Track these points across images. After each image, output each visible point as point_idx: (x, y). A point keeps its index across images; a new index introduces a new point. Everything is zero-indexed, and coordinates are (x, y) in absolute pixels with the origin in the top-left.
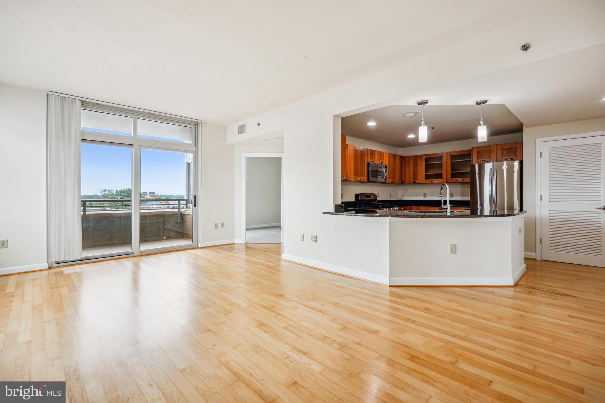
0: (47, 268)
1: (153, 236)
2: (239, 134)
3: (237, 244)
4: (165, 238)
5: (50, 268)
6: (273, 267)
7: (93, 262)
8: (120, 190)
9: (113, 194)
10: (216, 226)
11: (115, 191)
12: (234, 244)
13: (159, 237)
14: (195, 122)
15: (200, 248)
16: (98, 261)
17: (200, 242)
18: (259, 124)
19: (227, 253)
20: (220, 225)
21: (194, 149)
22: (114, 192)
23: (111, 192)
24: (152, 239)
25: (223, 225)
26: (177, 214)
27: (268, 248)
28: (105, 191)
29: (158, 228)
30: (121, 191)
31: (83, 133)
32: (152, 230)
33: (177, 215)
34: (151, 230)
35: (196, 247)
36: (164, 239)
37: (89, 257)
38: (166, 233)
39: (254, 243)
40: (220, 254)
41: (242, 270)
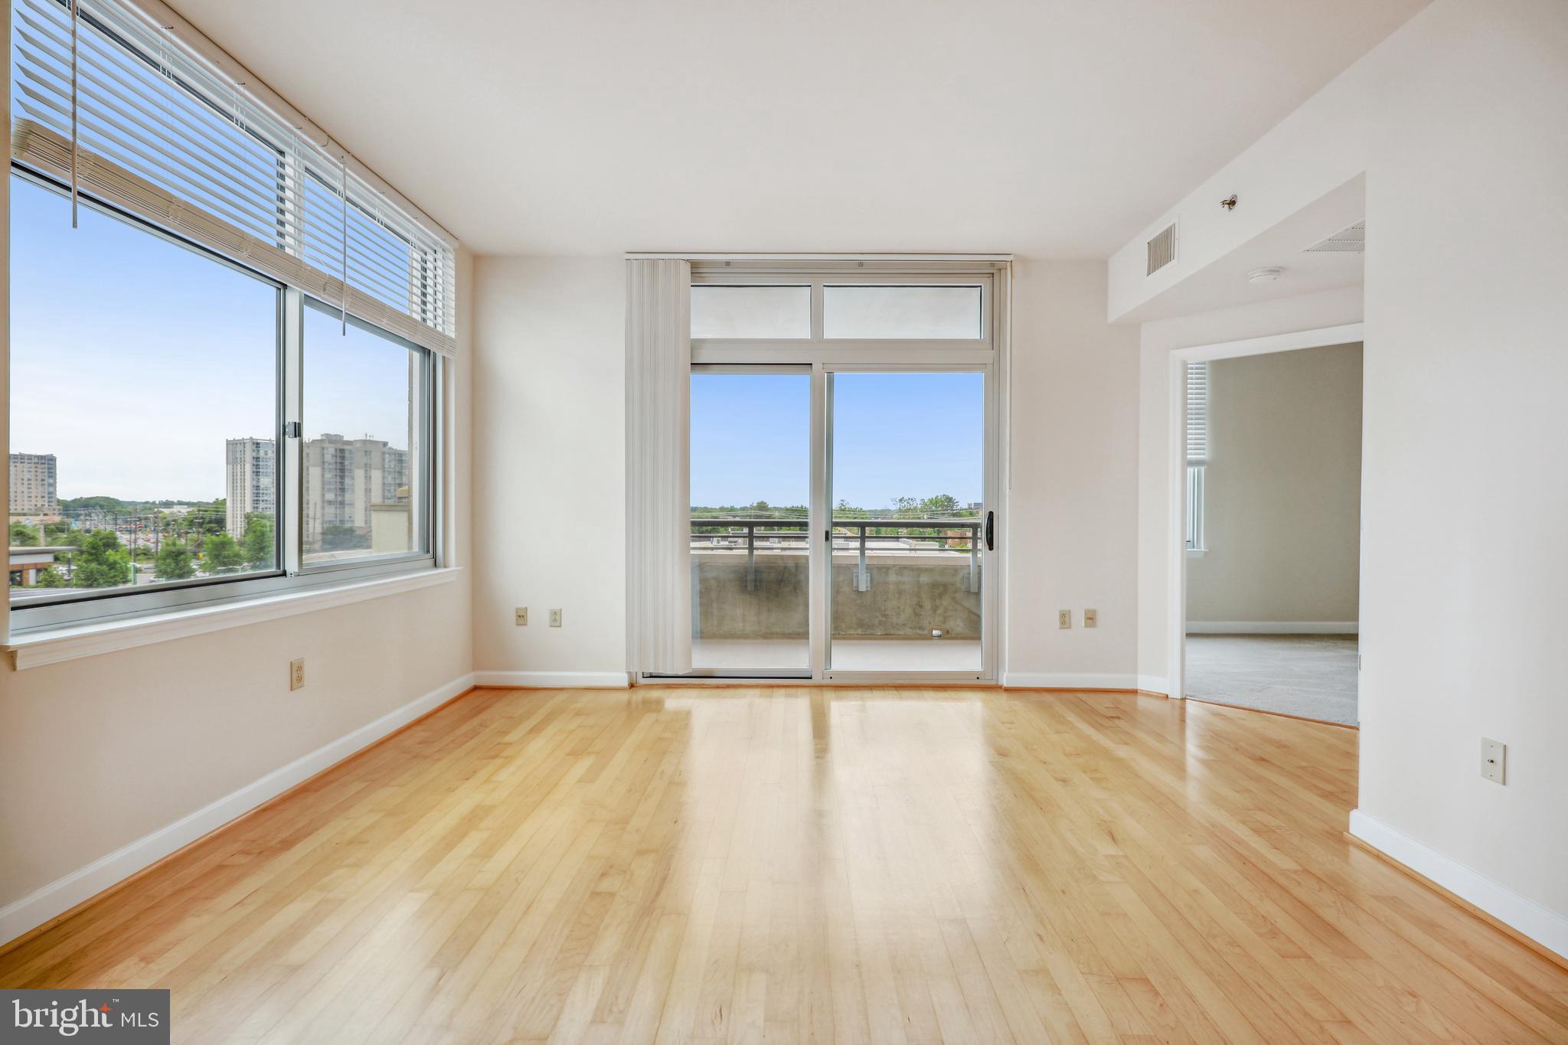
0: (625, 683)
1: (904, 625)
2: (1149, 274)
3: (1149, 695)
4: (935, 632)
5: (632, 686)
6: (1282, 881)
7: (718, 687)
8: (929, 500)
9: (915, 508)
10: (1065, 619)
11: (919, 502)
12: (1135, 692)
13: (920, 628)
14: (992, 264)
15: (1008, 690)
16: (728, 687)
17: (1007, 670)
18: (1232, 203)
19: (1089, 731)
20: (1078, 619)
21: (988, 356)
22: (918, 504)
23: (911, 503)
24: (899, 633)
25: (1091, 619)
26: (970, 566)
27: (1280, 745)
28: (901, 500)
29: (916, 605)
30: (931, 501)
31: (696, 345)
32: (902, 608)
33: (970, 569)
34: (899, 608)
35: (993, 683)
36: (932, 637)
37: (710, 670)
38: (937, 619)
39: (1222, 701)
40: (1057, 732)
41: (1112, 850)
